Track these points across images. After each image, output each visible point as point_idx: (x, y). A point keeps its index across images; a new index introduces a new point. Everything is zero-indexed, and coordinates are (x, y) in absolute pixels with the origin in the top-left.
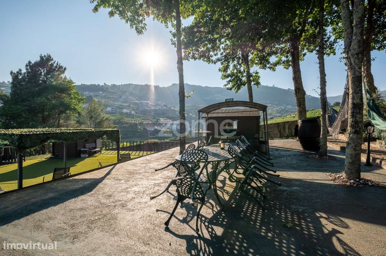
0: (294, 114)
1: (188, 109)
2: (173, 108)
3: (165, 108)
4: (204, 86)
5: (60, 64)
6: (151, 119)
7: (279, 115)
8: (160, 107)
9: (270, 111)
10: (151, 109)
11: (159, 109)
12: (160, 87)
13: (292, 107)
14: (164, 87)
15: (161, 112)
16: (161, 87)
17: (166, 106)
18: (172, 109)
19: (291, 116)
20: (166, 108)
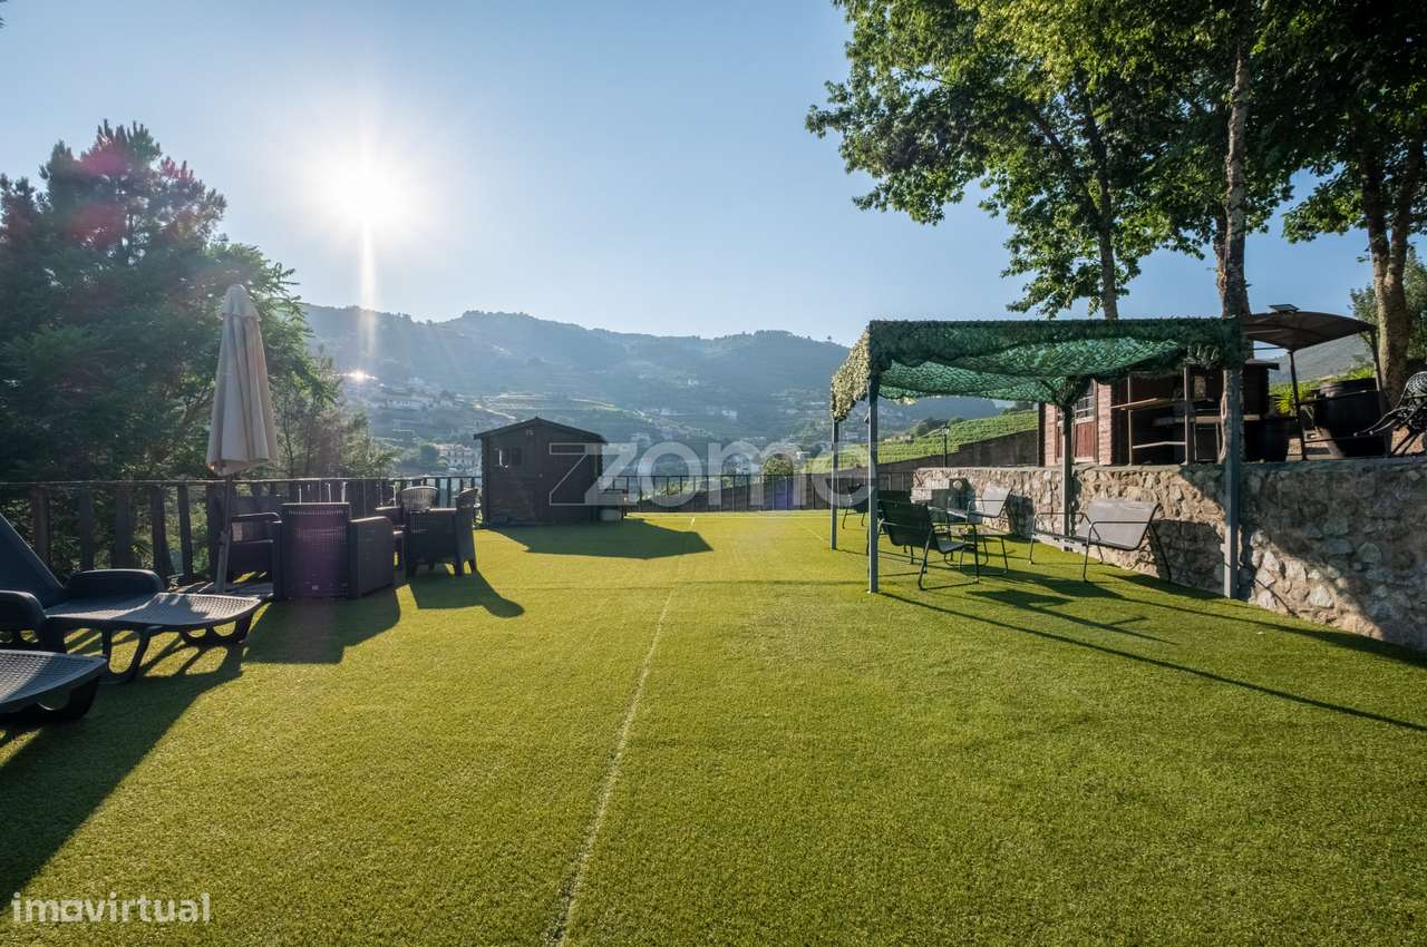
0: (907, 434)
1: (537, 411)
2: (478, 407)
3: (446, 403)
4: (590, 327)
5: (192, 172)
6: (395, 448)
7: (853, 437)
8: (426, 401)
9: (823, 423)
10: (386, 408)
11: (424, 409)
12: (414, 319)
13: (888, 412)
14: (430, 321)
15: (430, 421)
16: (419, 323)
17: (451, 397)
18: (473, 410)
19: (897, 438)
20: (450, 404)
